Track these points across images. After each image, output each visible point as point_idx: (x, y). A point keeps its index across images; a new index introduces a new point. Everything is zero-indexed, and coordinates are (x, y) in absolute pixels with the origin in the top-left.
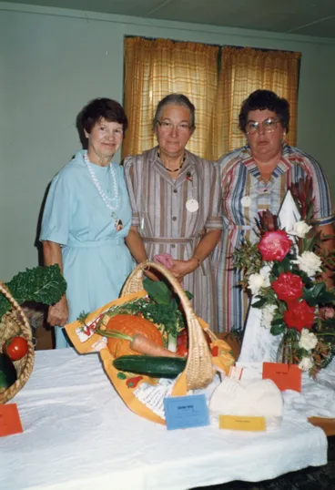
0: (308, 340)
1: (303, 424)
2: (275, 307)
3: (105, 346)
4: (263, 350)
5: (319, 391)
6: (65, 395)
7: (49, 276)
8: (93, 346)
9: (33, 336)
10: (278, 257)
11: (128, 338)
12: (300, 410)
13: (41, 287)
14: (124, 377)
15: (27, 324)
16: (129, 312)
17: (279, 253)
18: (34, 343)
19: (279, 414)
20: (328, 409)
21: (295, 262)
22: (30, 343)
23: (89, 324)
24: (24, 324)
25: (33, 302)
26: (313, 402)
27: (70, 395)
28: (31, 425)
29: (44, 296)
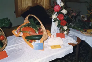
0: (66, 28)
1: (67, 45)
2: (58, 22)
3: (22, 34)
4: (55, 31)
5: (68, 38)
6: (15, 46)
7: (6, 20)
8: (20, 35)
9: (5, 34)
10: (58, 11)
11: (28, 32)
12: (66, 42)
13: (4, 23)
14: (28, 41)
15: (3, 32)
16: (26, 26)
17: (58, 10)
18: (6, 36)
19: (62, 43)
20: (71, 41)
21: (61, 12)
22: (5, 36)
23: (17, 30)
24: (2, 32)
25: (3, 27)
26: (68, 40)
27: (16, 46)
28: (9, 55)
29: (6, 25)
